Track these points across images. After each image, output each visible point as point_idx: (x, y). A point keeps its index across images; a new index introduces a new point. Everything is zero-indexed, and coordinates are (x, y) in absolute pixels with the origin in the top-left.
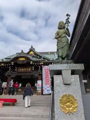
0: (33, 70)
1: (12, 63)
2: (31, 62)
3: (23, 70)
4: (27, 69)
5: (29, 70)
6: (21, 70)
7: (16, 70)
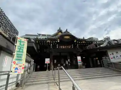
0: (73, 47)
1: (58, 40)
2: (75, 40)
3: (63, 47)
4: (68, 47)
5: (70, 47)
6: (62, 47)
7: (57, 47)
